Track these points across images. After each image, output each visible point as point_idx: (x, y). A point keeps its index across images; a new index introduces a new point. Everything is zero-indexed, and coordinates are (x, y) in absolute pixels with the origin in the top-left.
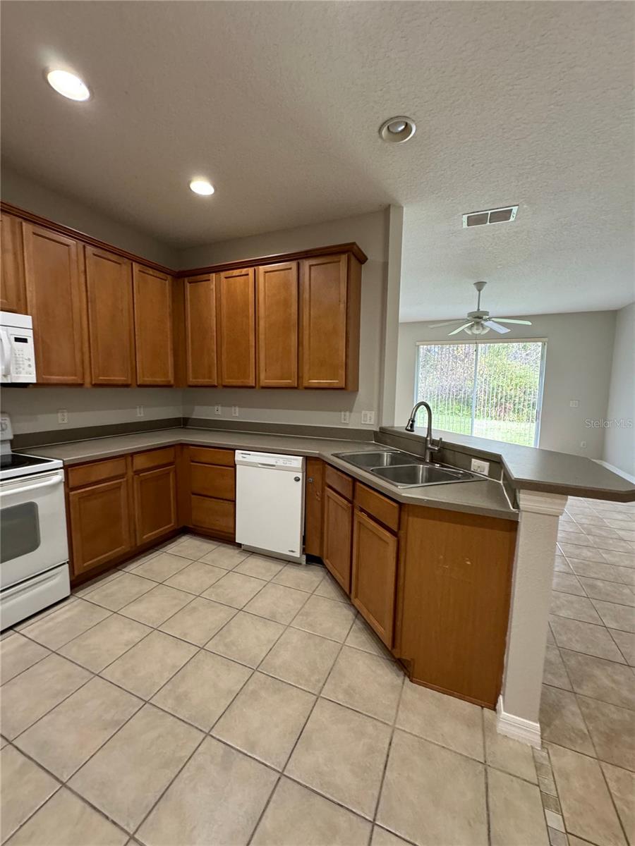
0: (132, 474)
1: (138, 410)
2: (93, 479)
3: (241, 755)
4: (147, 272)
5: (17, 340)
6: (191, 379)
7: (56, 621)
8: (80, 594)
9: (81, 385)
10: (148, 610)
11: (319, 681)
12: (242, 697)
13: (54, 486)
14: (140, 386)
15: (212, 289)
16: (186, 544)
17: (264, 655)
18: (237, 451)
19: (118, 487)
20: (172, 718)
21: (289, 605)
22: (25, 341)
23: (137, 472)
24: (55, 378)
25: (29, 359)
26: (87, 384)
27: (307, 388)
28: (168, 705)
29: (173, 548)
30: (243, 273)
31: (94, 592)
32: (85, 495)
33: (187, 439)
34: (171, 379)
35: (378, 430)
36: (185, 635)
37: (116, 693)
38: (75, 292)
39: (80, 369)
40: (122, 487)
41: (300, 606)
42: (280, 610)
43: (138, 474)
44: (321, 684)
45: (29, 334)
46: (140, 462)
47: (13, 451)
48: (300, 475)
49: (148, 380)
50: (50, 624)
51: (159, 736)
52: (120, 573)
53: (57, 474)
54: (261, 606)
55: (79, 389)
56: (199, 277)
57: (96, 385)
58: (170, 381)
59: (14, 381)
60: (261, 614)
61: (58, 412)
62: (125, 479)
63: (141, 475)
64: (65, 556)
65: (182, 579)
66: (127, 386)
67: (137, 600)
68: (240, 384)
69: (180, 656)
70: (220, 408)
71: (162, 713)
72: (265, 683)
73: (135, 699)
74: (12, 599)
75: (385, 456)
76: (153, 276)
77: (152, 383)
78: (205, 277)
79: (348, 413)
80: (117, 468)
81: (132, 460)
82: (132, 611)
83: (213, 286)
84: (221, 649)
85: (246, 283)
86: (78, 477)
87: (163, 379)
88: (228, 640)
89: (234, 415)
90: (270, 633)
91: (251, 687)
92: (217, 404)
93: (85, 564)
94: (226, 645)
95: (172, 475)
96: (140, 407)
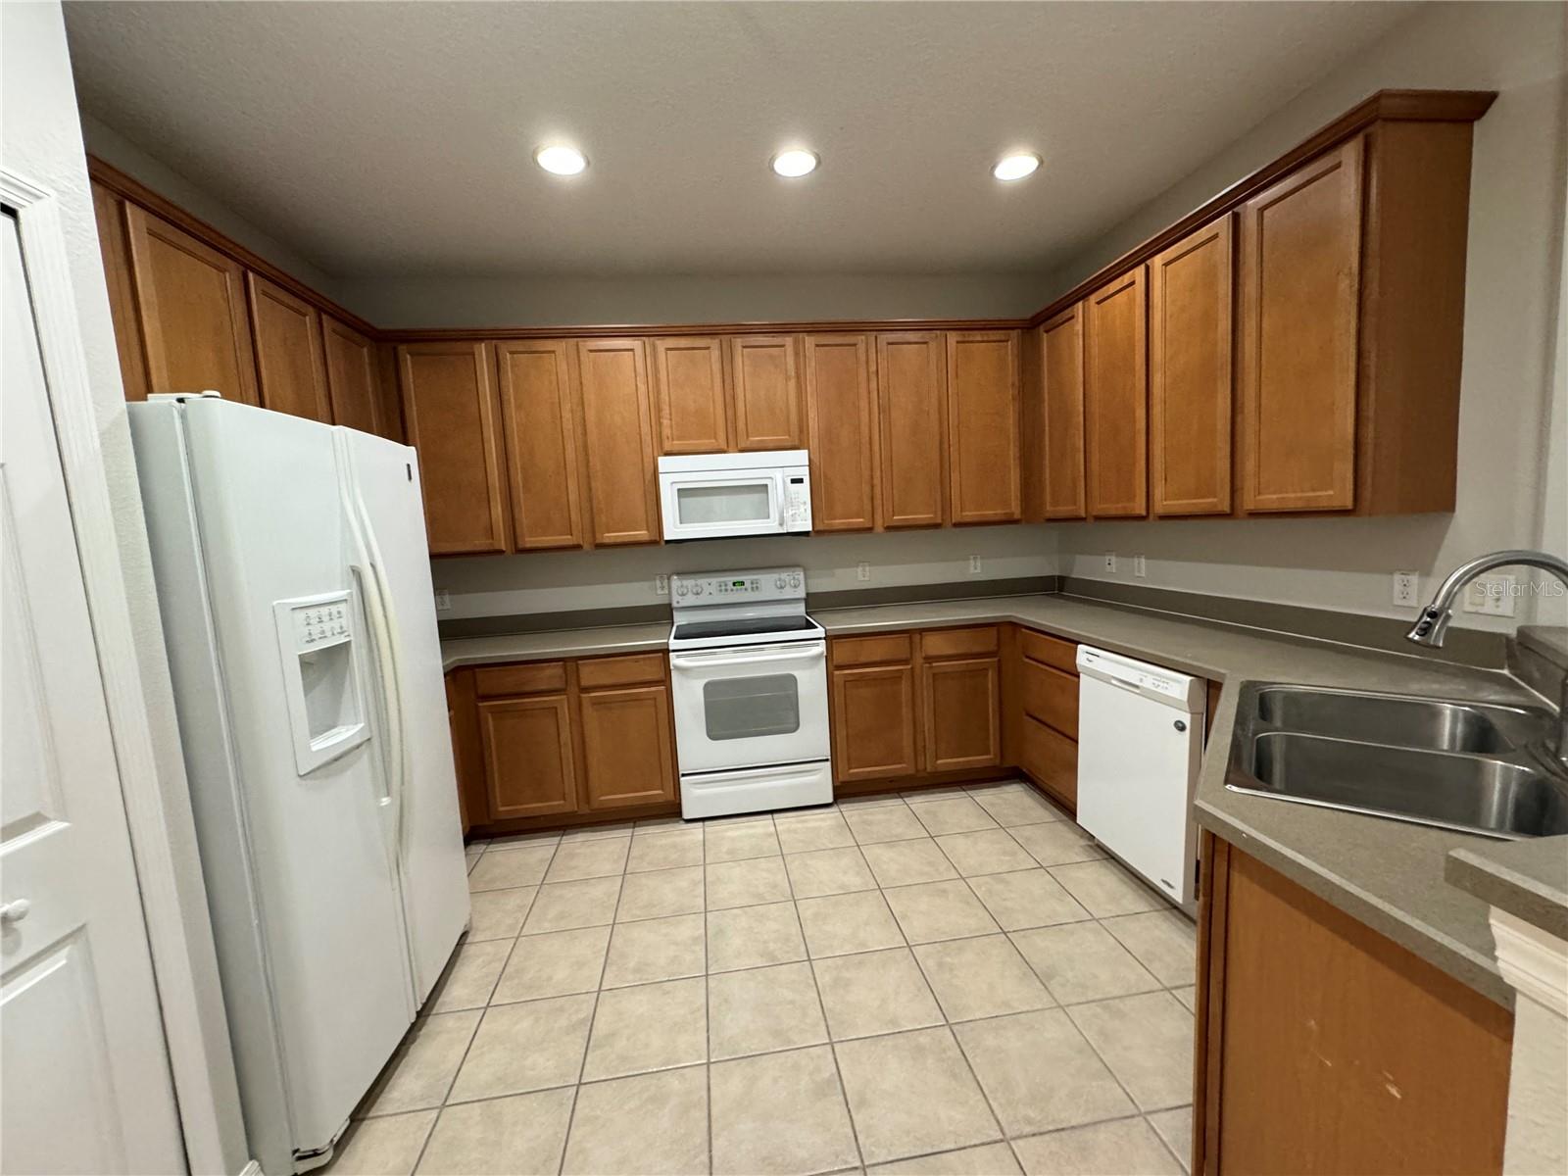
0: (922, 661)
1: (972, 562)
2: (863, 659)
3: (841, 1098)
4: (971, 339)
5: (794, 481)
6: (1048, 508)
7: (806, 825)
8: (844, 807)
9: (870, 530)
10: (890, 862)
11: (1029, 1121)
12: (901, 1040)
13: (816, 658)
14: (957, 525)
15: (1078, 334)
16: (1013, 797)
17: (978, 1015)
18: (1080, 646)
19: (896, 678)
20: (816, 995)
21: (1095, 977)
22: (800, 481)
23: (929, 659)
24: (838, 523)
25: (805, 503)
26: (879, 528)
27: (1254, 515)
28: (824, 979)
29: (987, 796)
30: (1126, 282)
31: (856, 812)
32: (851, 678)
33: (1020, 616)
34: (1016, 510)
35: (1512, 632)
36: (904, 917)
37: (795, 929)
38: (864, 404)
39: (868, 507)
40: (904, 677)
41: (1116, 992)
42: (1070, 975)
43: (930, 663)
44: (1028, 1129)
45: (804, 473)
46: (934, 645)
47: (807, 613)
48: (1186, 719)
49: (970, 515)
50: (799, 825)
51: (792, 1002)
52: (899, 801)
53: (818, 645)
54: (1044, 949)
55: (868, 535)
56: (1059, 318)
57: (889, 528)
58: (1013, 514)
59: (790, 531)
60: (1034, 960)
61: (857, 566)
62: (909, 667)
63: (934, 664)
64: (825, 751)
65: (961, 843)
66: (936, 526)
67: (890, 843)
68: (1121, 512)
69: (879, 937)
70: (1114, 559)
71: (813, 983)
72: (944, 1051)
73: (803, 948)
74: (753, 783)
75: (1448, 712)
76: (983, 342)
77: (976, 519)
78: (1067, 313)
79: (1414, 579)
80: (898, 649)
81: (921, 639)
82: (874, 853)
83: (1079, 327)
84: (930, 964)
85: (1132, 301)
86: (843, 653)
87: (999, 512)
88: (948, 959)
89: (1137, 574)
90: (1019, 993)
91: (923, 1039)
92: (1109, 551)
93: (852, 771)
94: (940, 965)
95: (991, 675)
96: (975, 559)
